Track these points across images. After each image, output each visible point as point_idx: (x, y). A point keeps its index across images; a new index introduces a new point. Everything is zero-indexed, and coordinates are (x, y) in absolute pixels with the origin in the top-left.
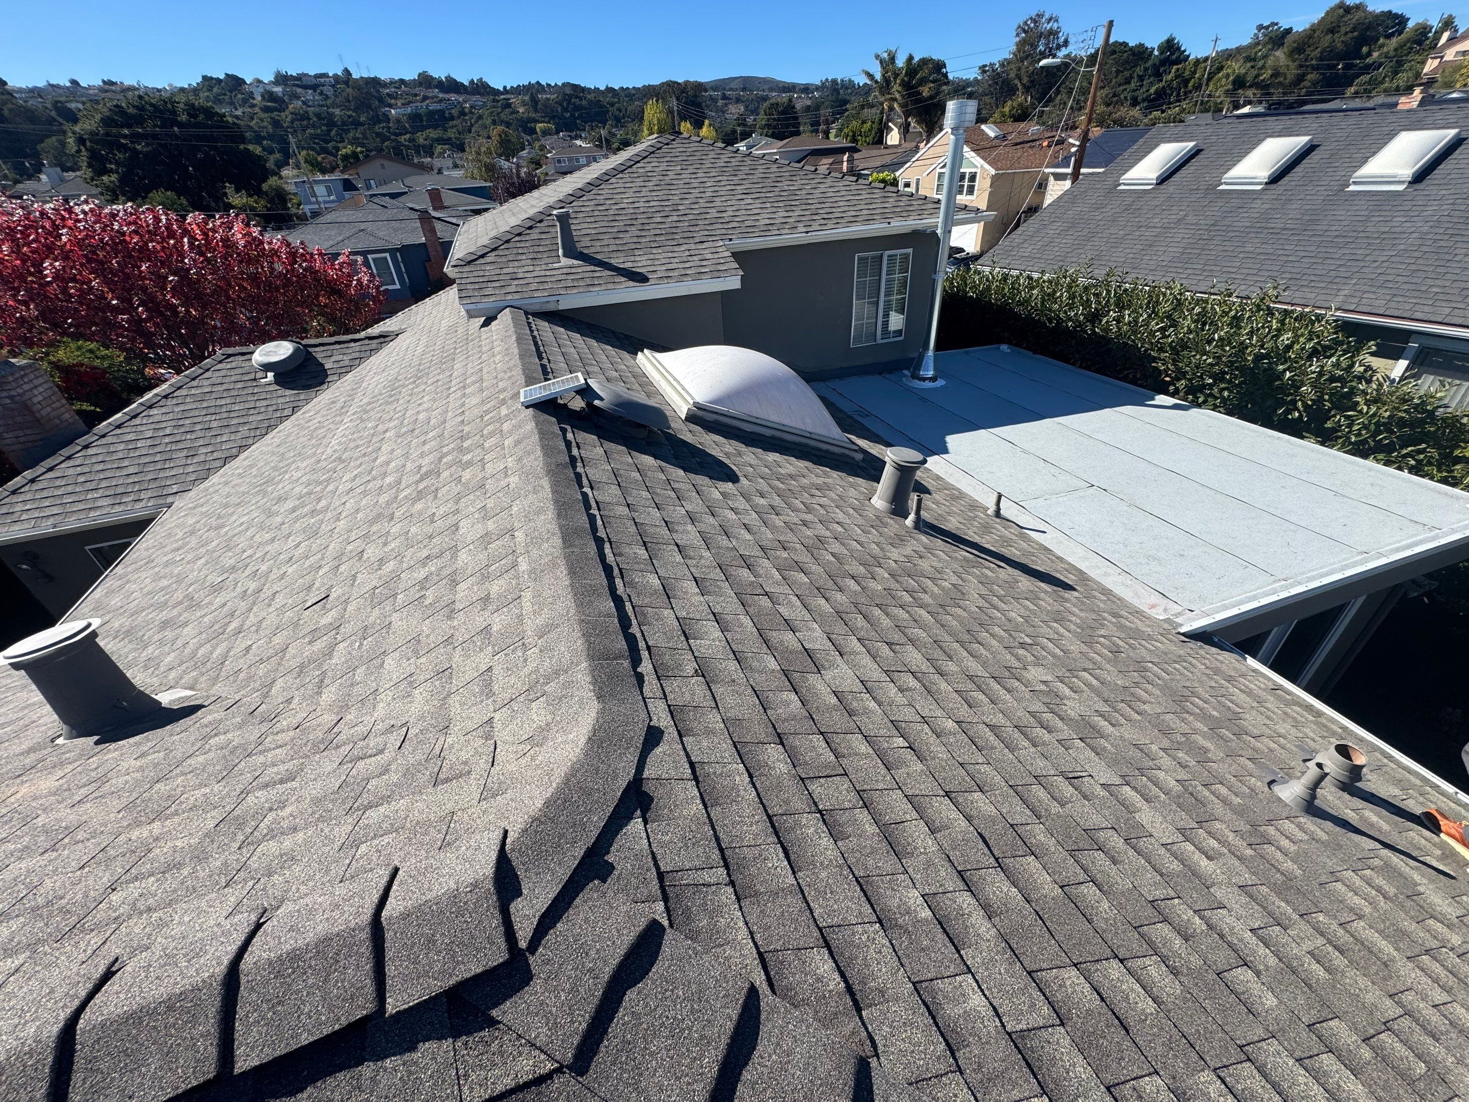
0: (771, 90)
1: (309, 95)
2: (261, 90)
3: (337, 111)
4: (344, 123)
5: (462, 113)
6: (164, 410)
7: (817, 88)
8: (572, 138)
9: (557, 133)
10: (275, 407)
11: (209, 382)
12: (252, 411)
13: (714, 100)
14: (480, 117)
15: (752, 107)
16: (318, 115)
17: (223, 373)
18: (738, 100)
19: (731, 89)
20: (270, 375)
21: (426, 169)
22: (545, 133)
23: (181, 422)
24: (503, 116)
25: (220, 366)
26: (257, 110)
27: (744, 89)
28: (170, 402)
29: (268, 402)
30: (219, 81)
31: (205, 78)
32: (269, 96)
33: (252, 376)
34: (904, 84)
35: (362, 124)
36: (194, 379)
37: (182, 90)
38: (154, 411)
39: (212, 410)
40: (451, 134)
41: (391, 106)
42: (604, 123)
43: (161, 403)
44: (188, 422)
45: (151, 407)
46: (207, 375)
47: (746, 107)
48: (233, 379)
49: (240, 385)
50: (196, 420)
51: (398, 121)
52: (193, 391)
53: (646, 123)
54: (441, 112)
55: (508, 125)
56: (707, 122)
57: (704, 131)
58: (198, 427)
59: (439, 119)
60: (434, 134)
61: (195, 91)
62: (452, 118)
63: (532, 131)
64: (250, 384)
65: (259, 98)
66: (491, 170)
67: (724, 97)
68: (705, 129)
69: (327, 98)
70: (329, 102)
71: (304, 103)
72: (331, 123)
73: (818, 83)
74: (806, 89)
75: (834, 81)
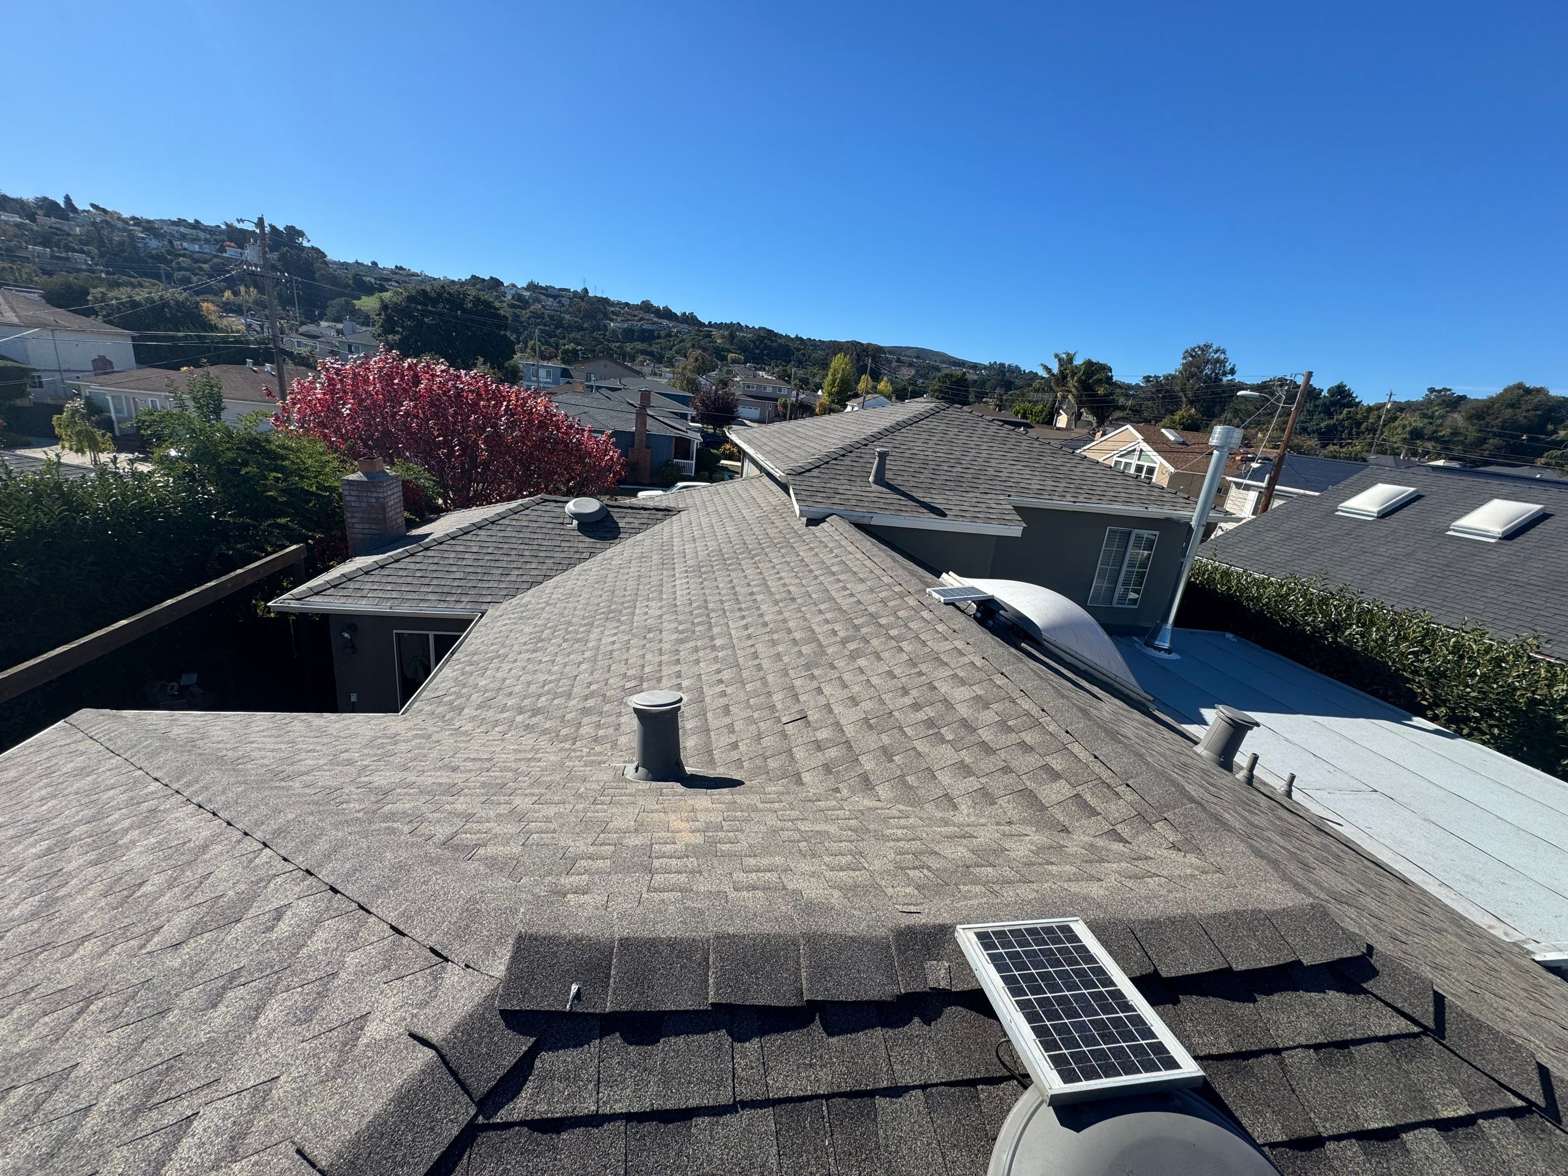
0: (944, 362)
1: (550, 301)
2: (513, 292)
3: (567, 317)
4: (570, 326)
5: (669, 335)
6: (489, 533)
7: (985, 367)
8: (757, 369)
9: (745, 363)
10: (576, 549)
11: (528, 518)
12: (557, 549)
13: (889, 362)
14: (683, 341)
15: (922, 372)
16: (551, 317)
17: (539, 513)
18: (911, 365)
19: (905, 356)
20: (575, 522)
21: (639, 374)
22: (734, 361)
23: (500, 546)
24: (702, 342)
25: (537, 507)
26: (505, 305)
27: (917, 358)
28: (495, 527)
29: (571, 544)
30: (483, 280)
31: (473, 277)
32: (518, 297)
33: (560, 520)
34: (1079, 381)
35: (584, 329)
36: (516, 513)
37: (453, 282)
38: (482, 532)
39: (526, 541)
40: (655, 348)
41: (612, 320)
42: (788, 362)
43: (488, 527)
44: (506, 546)
45: (480, 528)
46: (526, 512)
47: (917, 372)
48: (546, 519)
49: (550, 526)
50: (512, 546)
51: (614, 331)
52: (514, 523)
53: (832, 370)
54: (653, 331)
55: (704, 350)
56: (885, 379)
57: (881, 386)
58: (513, 552)
59: (648, 336)
60: (639, 346)
61: (462, 284)
62: (659, 337)
63: (724, 359)
64: (558, 526)
65: (510, 297)
66: (693, 385)
67: (899, 361)
68: (882, 384)
69: (563, 305)
70: (563, 309)
71: (543, 306)
72: (559, 324)
73: (987, 363)
74: (975, 367)
75: (1002, 365)
